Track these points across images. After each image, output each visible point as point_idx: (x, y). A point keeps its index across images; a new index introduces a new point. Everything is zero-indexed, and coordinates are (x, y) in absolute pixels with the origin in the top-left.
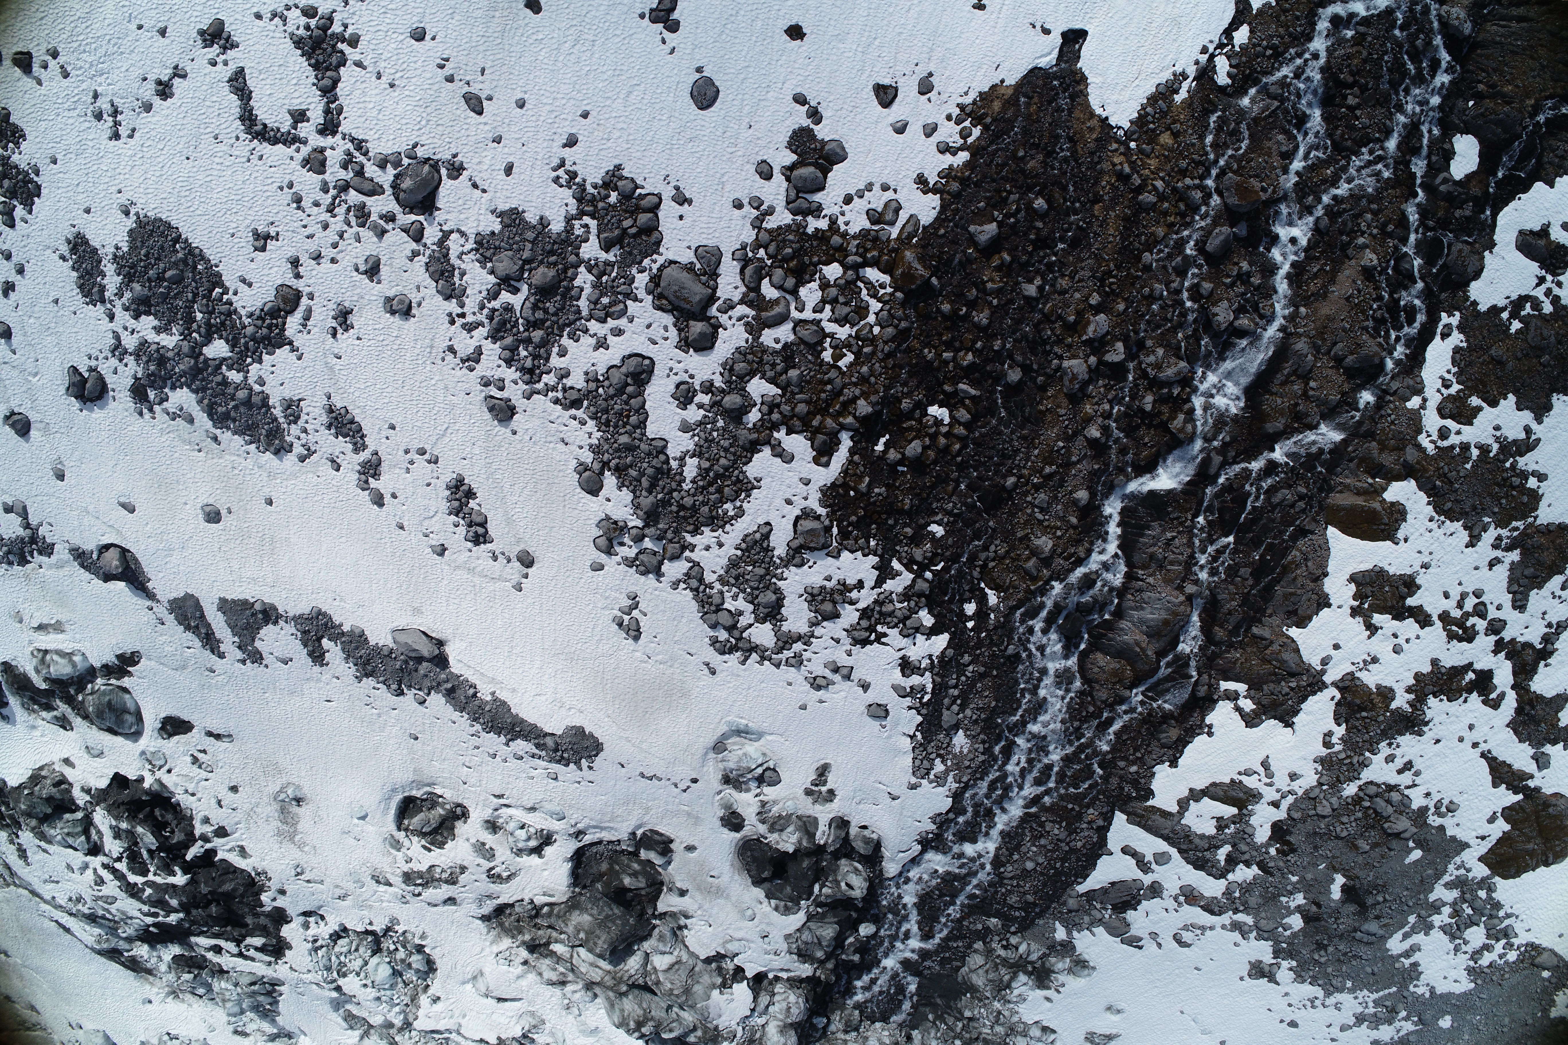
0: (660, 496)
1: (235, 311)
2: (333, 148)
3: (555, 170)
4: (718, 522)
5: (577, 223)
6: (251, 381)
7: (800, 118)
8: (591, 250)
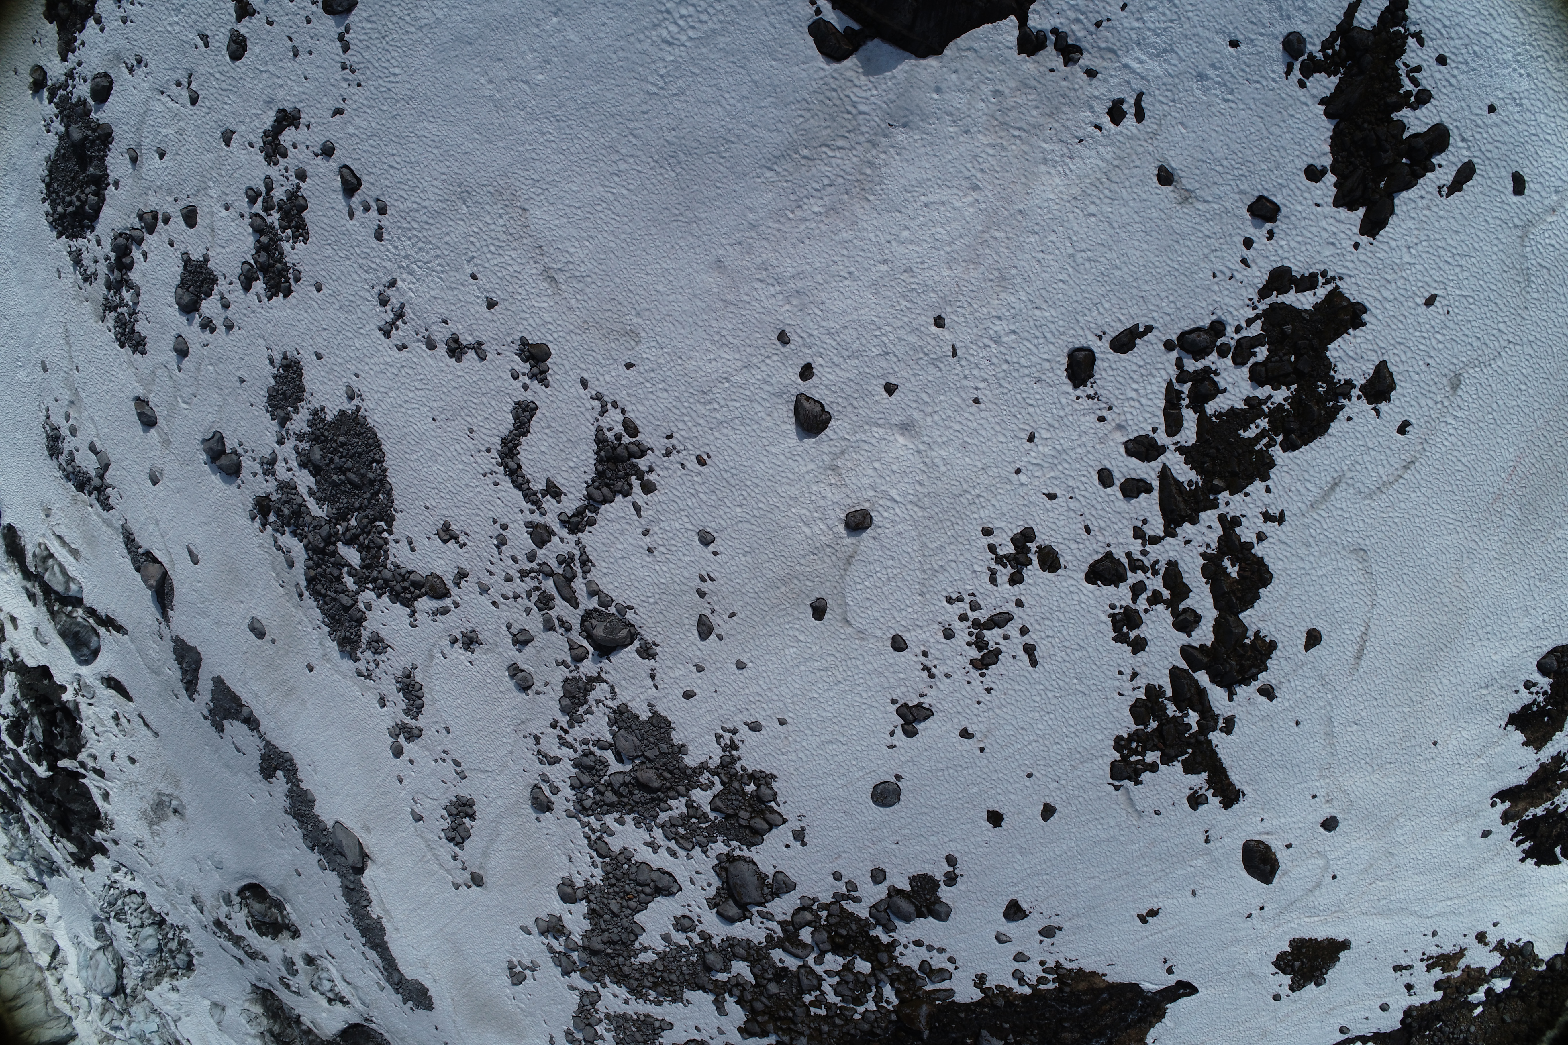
0: (609, 951)
1: (386, 552)
2: (562, 540)
3: (723, 729)
4: (637, 992)
5: (707, 775)
6: (359, 597)
7: (939, 871)
8: (702, 798)
